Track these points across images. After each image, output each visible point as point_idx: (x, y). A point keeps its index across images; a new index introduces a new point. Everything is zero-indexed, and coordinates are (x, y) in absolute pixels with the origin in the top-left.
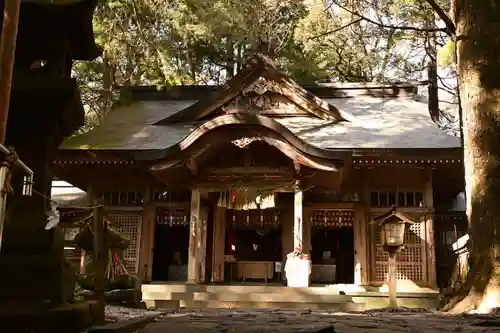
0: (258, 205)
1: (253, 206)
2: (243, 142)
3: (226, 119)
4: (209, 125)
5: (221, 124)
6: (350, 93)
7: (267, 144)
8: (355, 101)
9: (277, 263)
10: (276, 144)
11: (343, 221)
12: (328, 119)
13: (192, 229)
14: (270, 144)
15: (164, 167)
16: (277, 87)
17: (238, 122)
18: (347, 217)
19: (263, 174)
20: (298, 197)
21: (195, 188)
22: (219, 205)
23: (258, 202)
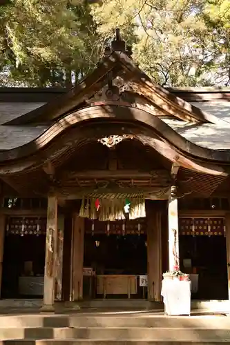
0: (127, 215)
1: (121, 216)
2: (111, 141)
3: (92, 112)
4: (71, 119)
5: (85, 118)
6: (206, 97)
7: (141, 143)
8: (211, 105)
9: (141, 277)
10: (152, 144)
11: (211, 230)
12: (191, 121)
13: (49, 244)
14: (145, 143)
15: (15, 170)
16: (135, 87)
17: (107, 116)
18: (216, 225)
19: (130, 179)
20: (173, 206)
21: (52, 195)
22: (81, 214)
23: (127, 211)
